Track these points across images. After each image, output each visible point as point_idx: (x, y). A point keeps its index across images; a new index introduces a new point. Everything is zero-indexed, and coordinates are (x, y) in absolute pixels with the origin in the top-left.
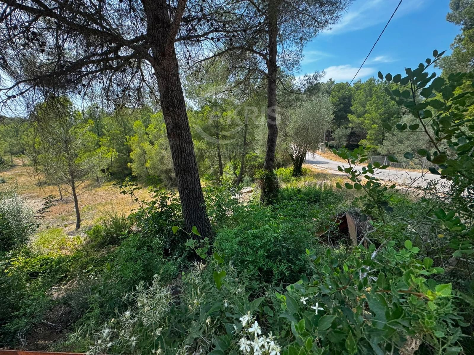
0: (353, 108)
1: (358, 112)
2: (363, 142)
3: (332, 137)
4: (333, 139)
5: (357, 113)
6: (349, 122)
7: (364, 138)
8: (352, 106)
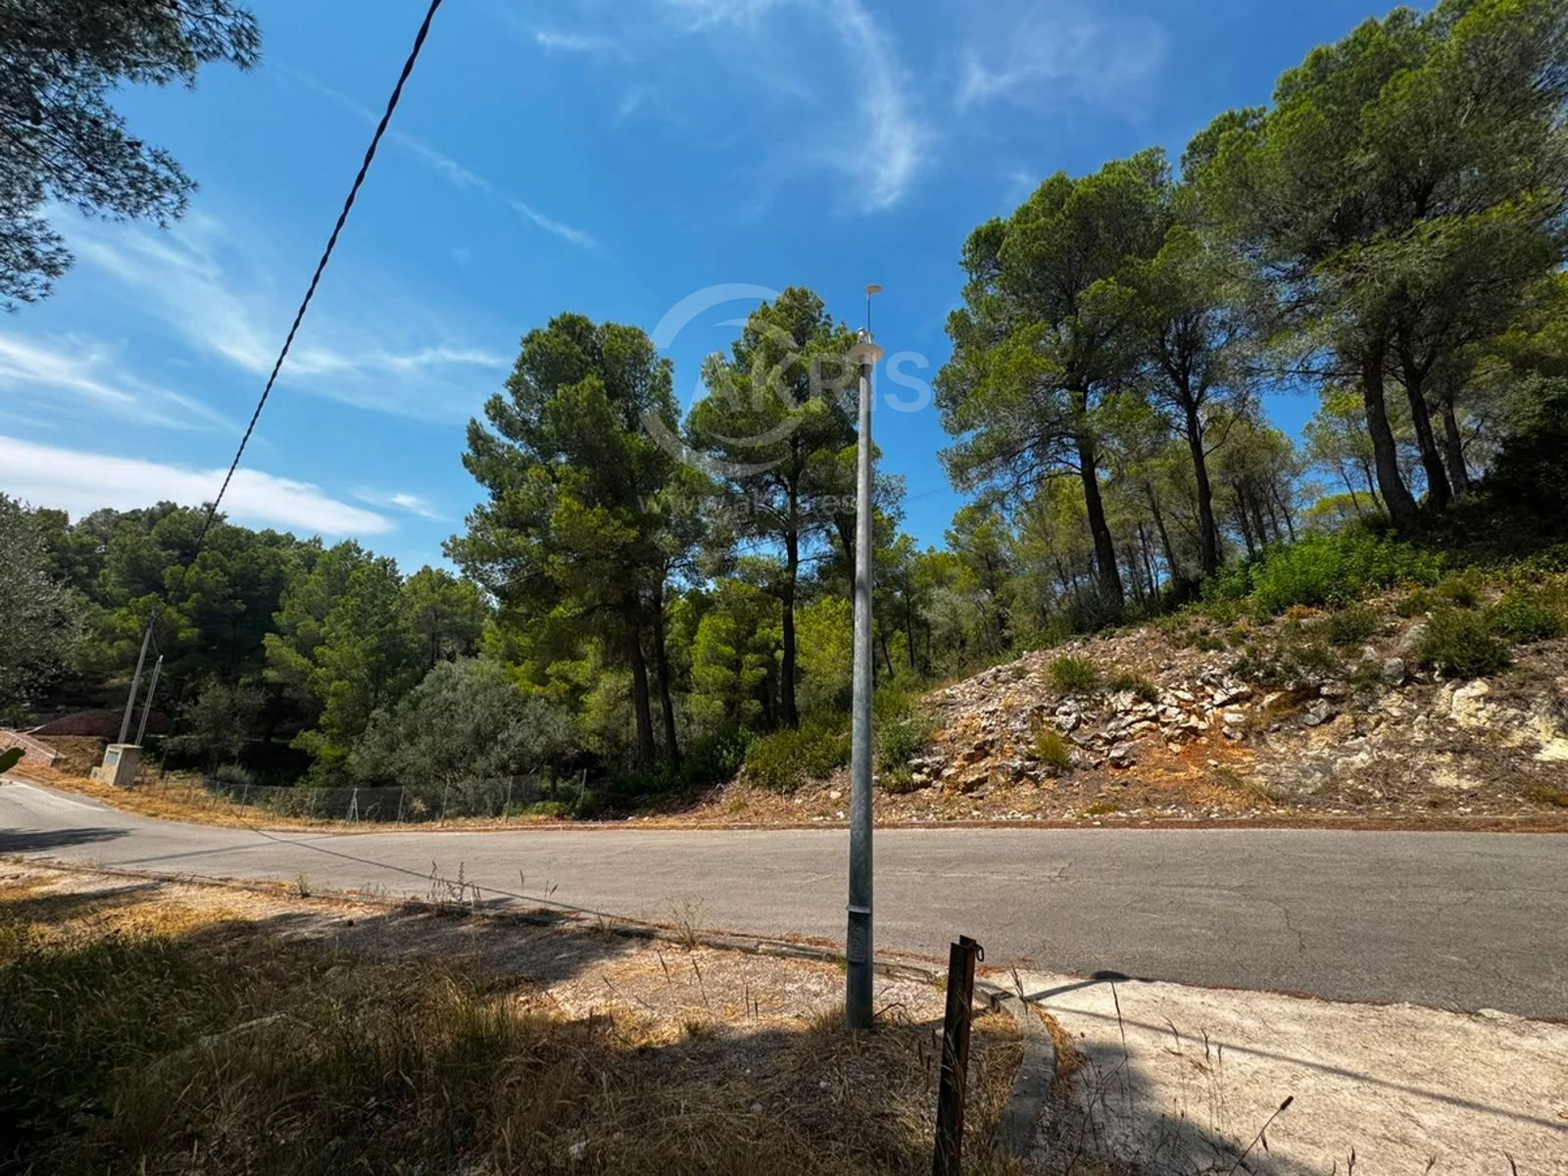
0: (281, 619)
1: (299, 632)
2: (308, 740)
3: (187, 716)
4: (186, 727)
5: (294, 634)
6: (264, 663)
7: (313, 725)
8: (280, 610)
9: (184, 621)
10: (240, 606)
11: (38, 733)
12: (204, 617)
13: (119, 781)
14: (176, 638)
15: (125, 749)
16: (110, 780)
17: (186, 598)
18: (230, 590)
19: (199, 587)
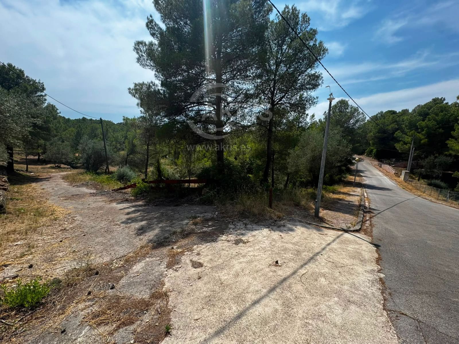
0: (454, 133)
8: (454, 130)
9: (423, 137)
10: (441, 130)
11: (393, 166)
12: (429, 135)
13: (404, 179)
14: (420, 143)
15: (405, 172)
16: (403, 179)
17: (423, 130)
18: (438, 126)
19: (427, 127)
